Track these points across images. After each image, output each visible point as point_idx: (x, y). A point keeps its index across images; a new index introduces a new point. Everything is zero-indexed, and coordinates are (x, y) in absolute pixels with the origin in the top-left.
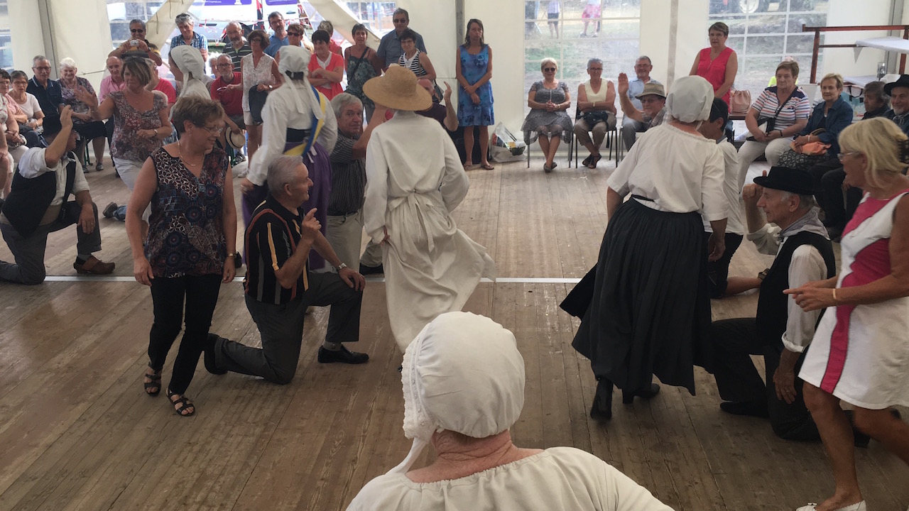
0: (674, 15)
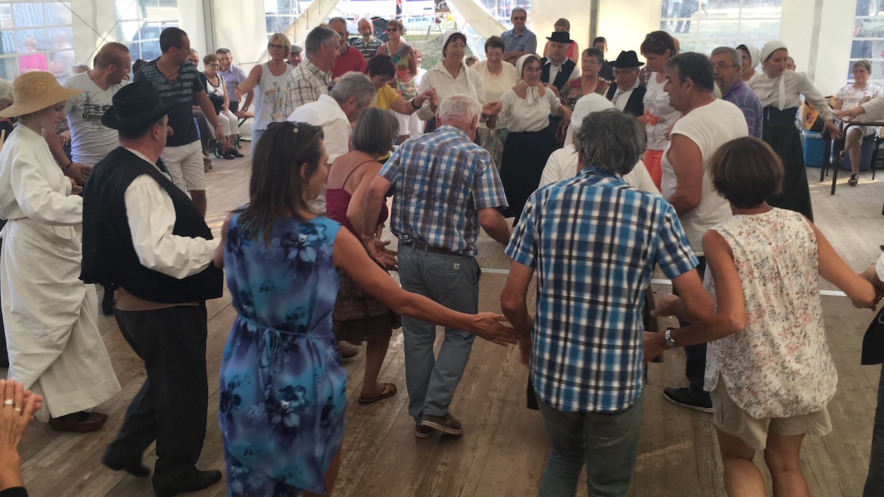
0: (817, 17)
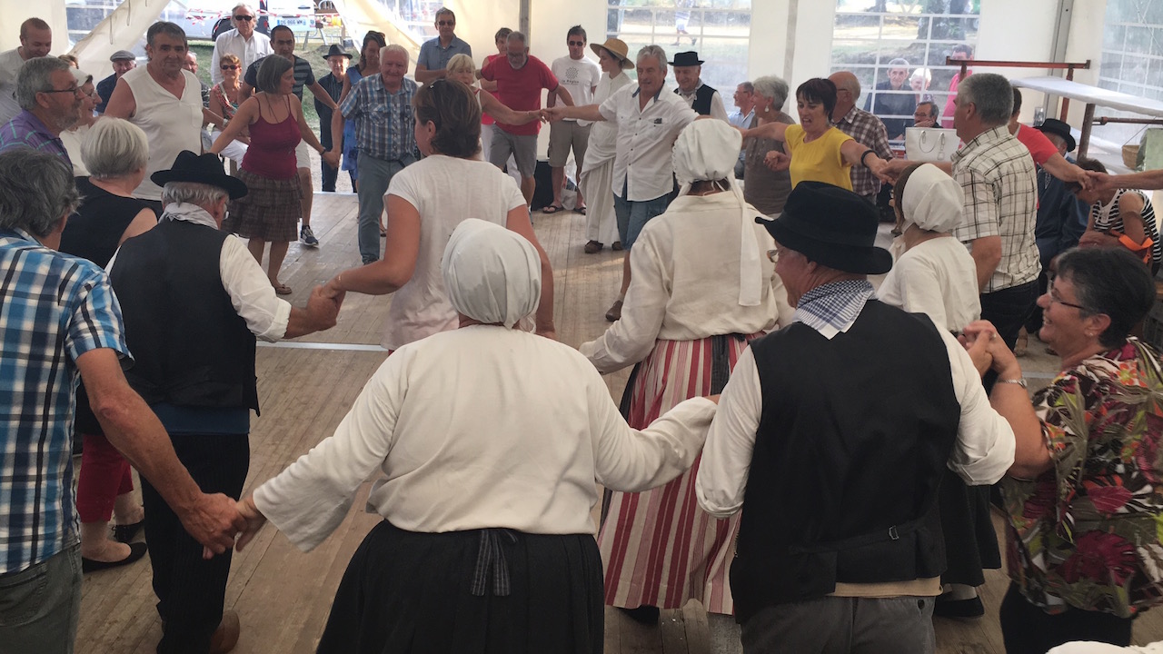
0: (791, 36)
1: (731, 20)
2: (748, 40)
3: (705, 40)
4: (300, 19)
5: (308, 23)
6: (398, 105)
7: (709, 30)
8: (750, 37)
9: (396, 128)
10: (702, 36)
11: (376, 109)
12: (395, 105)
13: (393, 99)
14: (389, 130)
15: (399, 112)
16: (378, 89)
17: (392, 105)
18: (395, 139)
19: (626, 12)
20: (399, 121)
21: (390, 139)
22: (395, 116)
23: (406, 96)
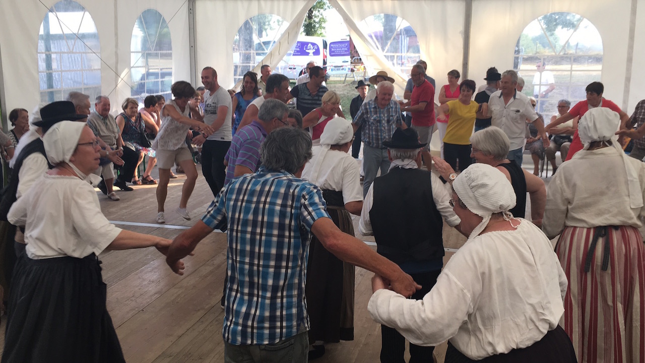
1: (590, 61)
2: (600, 72)
3: (573, 72)
4: (344, 67)
5: (347, 69)
6: (386, 115)
7: (576, 67)
8: (602, 71)
9: (385, 128)
10: (571, 71)
11: (372, 118)
12: (384, 115)
13: (383, 112)
14: (381, 130)
15: (386, 119)
16: (373, 106)
17: (382, 115)
18: (384, 135)
19: (523, 58)
20: (386, 124)
21: (381, 136)
22: (383, 122)
23: (391, 110)
